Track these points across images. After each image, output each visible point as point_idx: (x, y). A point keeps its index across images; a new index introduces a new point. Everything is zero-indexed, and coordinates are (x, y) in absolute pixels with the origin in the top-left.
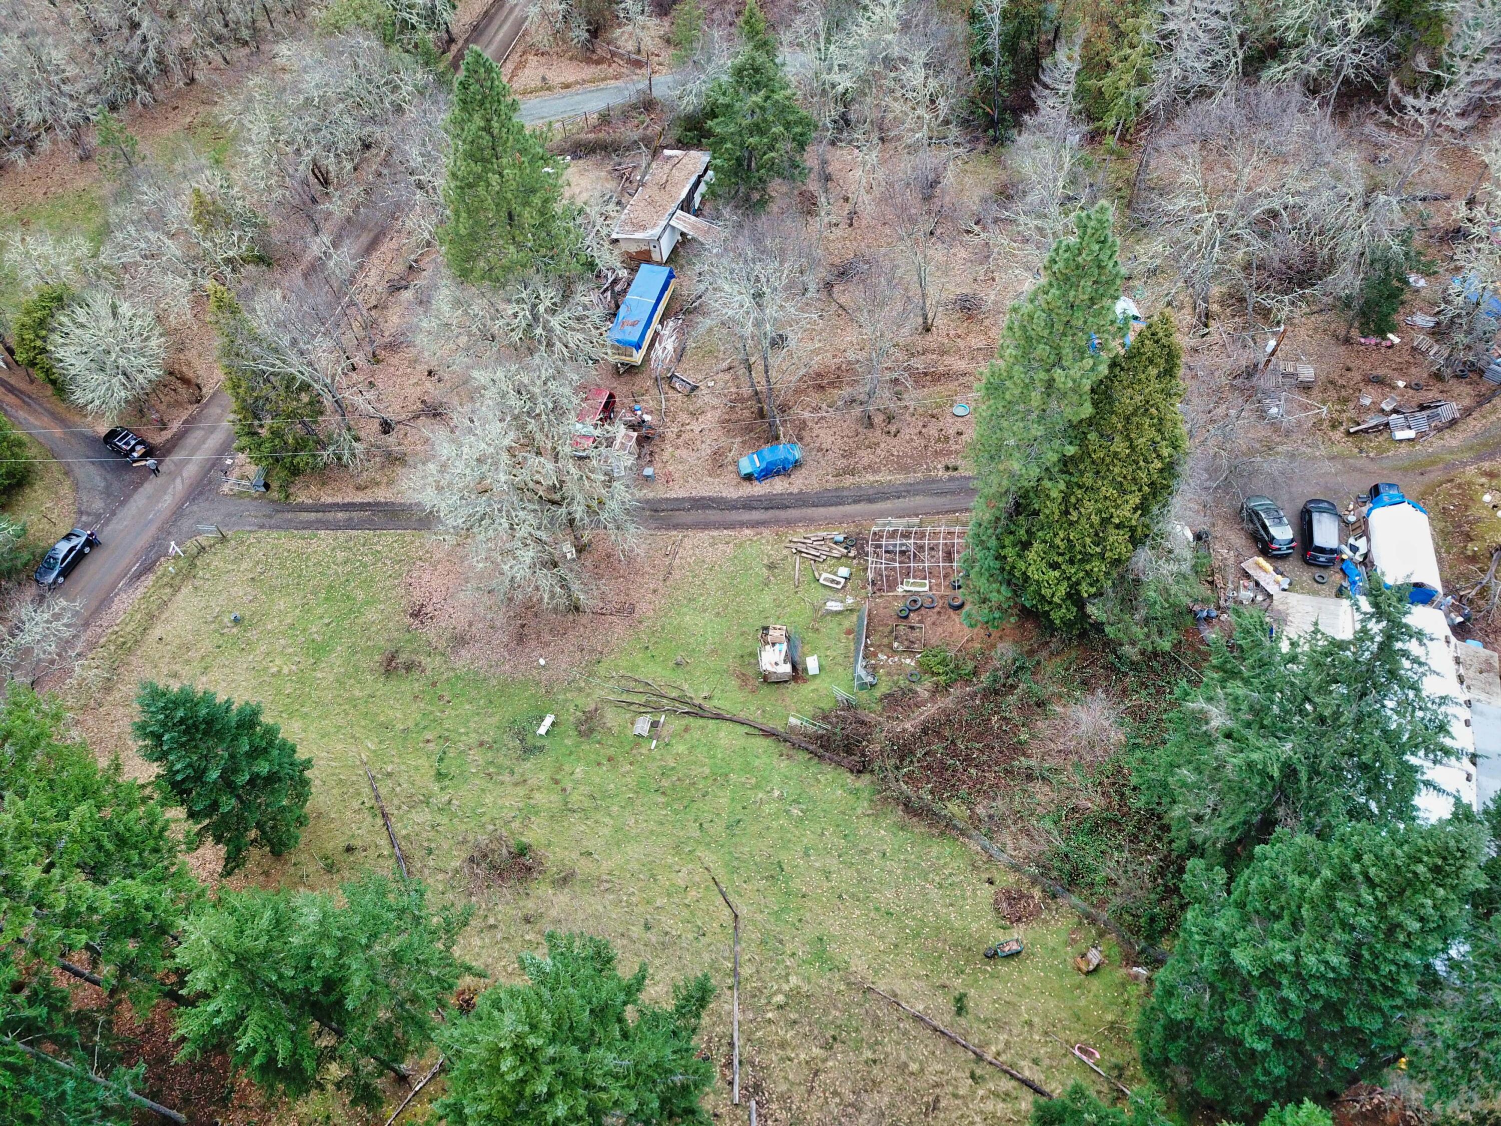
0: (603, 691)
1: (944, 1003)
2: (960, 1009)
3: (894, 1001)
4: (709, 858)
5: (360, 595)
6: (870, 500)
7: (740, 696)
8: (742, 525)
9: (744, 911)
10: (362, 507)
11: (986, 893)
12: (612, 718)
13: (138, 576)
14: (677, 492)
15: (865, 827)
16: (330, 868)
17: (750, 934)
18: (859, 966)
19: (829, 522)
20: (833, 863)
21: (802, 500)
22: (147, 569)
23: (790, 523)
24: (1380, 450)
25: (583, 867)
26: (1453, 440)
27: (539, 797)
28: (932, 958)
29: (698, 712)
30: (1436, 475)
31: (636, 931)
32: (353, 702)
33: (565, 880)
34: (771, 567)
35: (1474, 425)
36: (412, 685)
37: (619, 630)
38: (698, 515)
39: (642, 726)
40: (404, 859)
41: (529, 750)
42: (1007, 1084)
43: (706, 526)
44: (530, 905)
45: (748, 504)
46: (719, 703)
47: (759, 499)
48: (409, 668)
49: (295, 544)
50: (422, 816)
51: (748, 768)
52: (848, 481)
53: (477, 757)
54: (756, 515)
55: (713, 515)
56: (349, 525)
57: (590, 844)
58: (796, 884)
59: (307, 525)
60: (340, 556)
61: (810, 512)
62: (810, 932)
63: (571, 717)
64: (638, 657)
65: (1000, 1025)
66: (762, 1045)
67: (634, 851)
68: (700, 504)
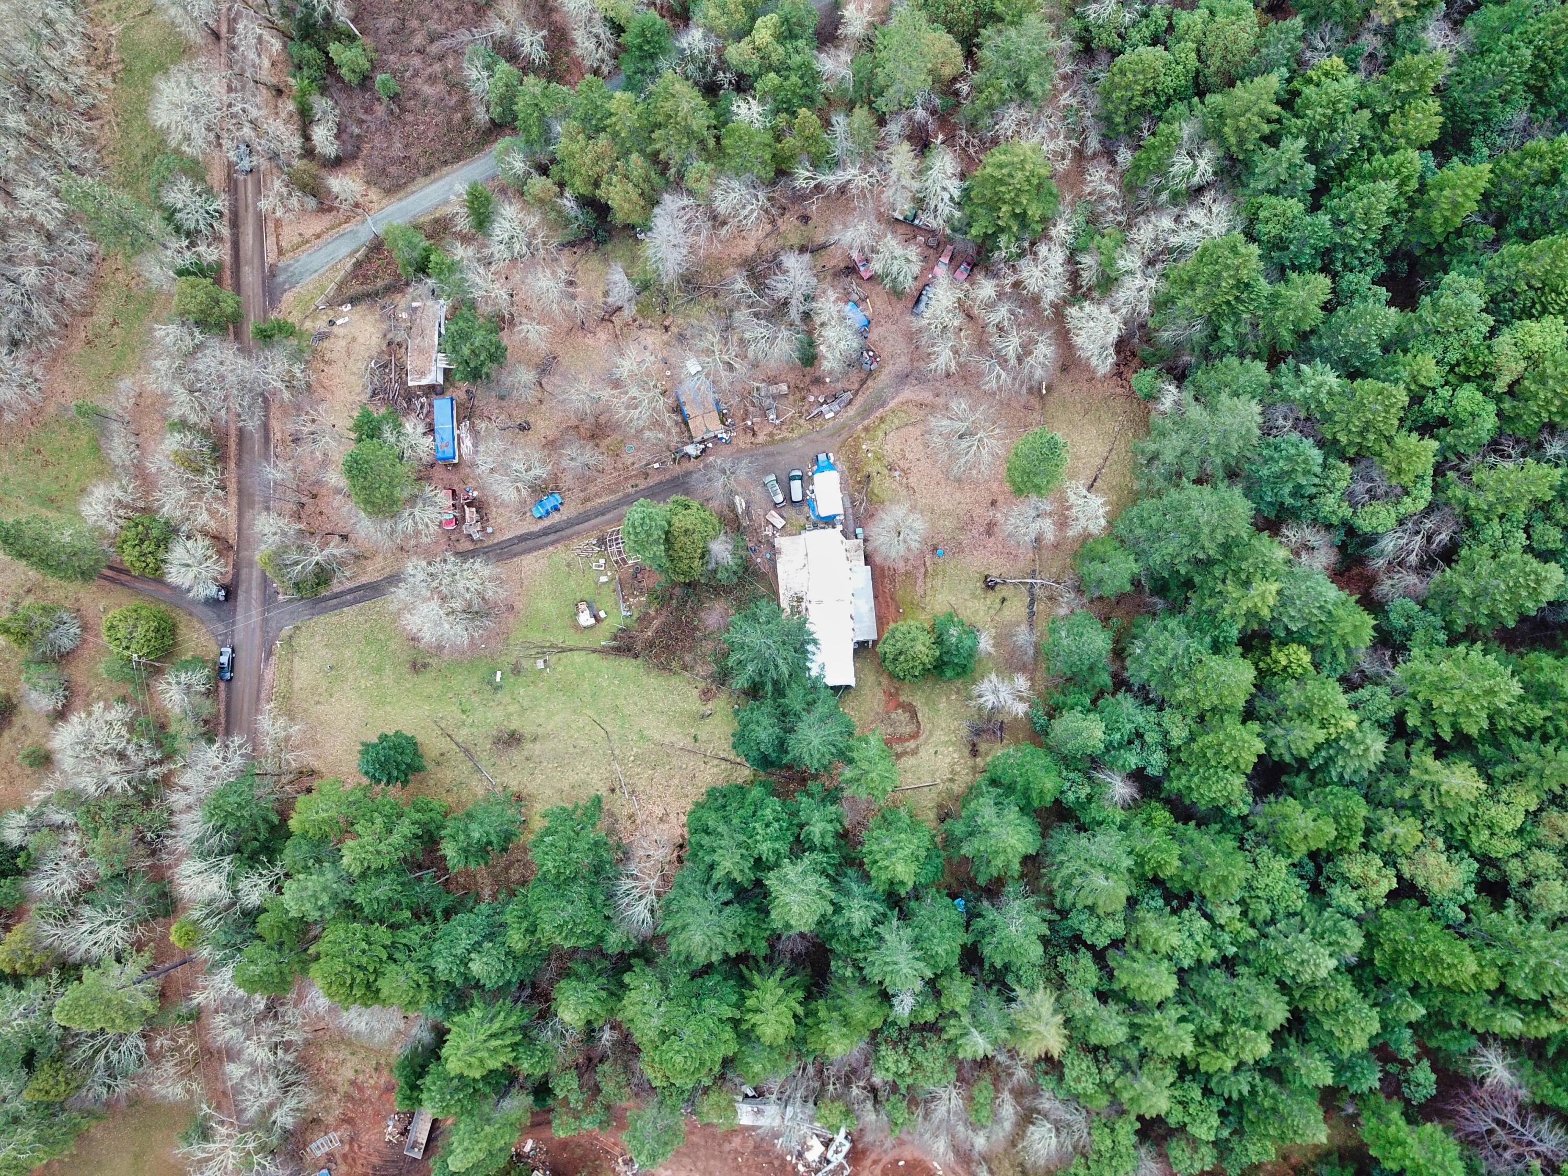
0: (516, 653)
1: (690, 740)
2: (696, 739)
3: (672, 745)
4: (588, 712)
5: (381, 636)
6: (603, 514)
7: (577, 637)
8: (546, 545)
9: (609, 729)
10: (358, 588)
11: (696, 692)
12: (526, 664)
13: (267, 659)
14: (508, 535)
15: (645, 680)
16: (438, 764)
17: (614, 737)
18: (657, 736)
19: (587, 531)
20: (636, 698)
21: (570, 523)
22: (269, 654)
23: (569, 537)
24: (822, 425)
25: (540, 731)
26: (852, 411)
27: (511, 709)
28: (682, 725)
29: (563, 650)
30: (845, 435)
31: (571, 750)
32: (407, 690)
33: (535, 740)
34: (569, 565)
35: (860, 399)
36: (430, 674)
37: (511, 620)
38: (523, 545)
39: (540, 664)
40: (466, 751)
41: (497, 688)
42: (716, 762)
43: (529, 550)
44: (526, 753)
45: (545, 532)
46: (570, 643)
47: (549, 528)
48: (425, 666)
49: (334, 619)
50: (465, 731)
51: (591, 669)
52: (589, 505)
53: (475, 699)
54: (552, 537)
55: (530, 543)
56: (356, 601)
57: (539, 721)
58: (626, 712)
59: (335, 607)
60: (361, 618)
61: (577, 528)
62: (636, 728)
63: (508, 668)
64: (524, 630)
65: (710, 741)
66: (631, 777)
67: (558, 718)
68: (522, 538)
